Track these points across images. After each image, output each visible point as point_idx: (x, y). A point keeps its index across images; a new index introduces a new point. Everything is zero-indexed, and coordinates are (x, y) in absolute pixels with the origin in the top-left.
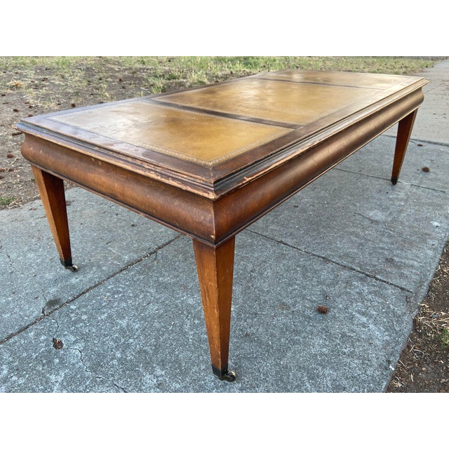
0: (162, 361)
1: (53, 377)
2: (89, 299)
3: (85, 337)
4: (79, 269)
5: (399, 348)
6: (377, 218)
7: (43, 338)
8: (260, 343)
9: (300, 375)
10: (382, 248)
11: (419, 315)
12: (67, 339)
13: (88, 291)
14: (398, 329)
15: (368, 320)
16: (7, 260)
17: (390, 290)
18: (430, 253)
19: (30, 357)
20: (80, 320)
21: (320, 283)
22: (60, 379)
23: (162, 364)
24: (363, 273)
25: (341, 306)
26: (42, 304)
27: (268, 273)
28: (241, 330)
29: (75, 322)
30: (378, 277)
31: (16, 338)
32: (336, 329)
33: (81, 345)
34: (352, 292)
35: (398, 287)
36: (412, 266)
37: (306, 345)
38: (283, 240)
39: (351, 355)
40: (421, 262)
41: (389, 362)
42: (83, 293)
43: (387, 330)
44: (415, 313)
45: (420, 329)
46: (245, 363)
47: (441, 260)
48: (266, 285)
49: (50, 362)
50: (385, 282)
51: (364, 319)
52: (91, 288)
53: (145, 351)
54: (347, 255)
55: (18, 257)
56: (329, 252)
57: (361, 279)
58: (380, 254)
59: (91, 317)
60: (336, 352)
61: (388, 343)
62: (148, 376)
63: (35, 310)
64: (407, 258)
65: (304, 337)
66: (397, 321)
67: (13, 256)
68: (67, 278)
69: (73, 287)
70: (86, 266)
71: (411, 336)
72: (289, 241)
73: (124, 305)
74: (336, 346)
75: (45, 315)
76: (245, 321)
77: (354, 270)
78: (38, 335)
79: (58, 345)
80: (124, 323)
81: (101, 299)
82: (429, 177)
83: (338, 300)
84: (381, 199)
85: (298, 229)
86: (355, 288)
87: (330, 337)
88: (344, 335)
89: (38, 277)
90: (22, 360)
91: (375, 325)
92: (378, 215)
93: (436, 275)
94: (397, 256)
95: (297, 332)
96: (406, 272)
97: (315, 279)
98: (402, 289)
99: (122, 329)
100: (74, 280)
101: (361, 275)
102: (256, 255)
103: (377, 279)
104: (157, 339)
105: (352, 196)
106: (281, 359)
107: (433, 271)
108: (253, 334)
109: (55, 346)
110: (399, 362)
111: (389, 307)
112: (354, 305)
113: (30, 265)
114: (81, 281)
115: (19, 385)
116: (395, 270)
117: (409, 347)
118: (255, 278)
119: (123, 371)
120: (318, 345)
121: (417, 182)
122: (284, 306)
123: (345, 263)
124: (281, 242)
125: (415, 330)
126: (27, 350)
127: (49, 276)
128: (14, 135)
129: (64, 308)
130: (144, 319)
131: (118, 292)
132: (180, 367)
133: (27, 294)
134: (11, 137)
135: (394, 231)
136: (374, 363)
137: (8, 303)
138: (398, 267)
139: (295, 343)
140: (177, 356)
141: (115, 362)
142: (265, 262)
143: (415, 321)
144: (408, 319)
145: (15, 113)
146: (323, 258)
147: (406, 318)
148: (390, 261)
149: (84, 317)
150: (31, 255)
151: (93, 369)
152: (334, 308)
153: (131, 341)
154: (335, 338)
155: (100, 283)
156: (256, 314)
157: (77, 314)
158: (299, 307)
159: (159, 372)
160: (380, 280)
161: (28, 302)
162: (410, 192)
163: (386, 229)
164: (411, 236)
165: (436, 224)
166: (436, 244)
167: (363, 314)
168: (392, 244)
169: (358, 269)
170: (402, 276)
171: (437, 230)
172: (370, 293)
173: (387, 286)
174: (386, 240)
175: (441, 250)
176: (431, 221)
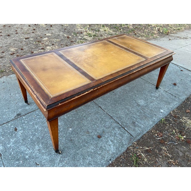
0: (43, 142)
1: (11, 140)
2: (29, 116)
3: (24, 129)
4: (30, 104)
5: (117, 156)
6: (140, 104)
7: (12, 126)
8: (74, 143)
9: (80, 157)
10: (134, 117)
11: (131, 146)
12: (19, 128)
13: (30, 112)
14: (120, 149)
15: (112, 144)
16: (10, 95)
17: (127, 135)
18: (151, 123)
19: (7, 132)
20: (24, 123)
21: (104, 126)
22: (13, 141)
23: (42, 143)
24: (121, 126)
25: (106, 137)
26: (15, 114)
27: (89, 119)
28: (70, 138)
29: (23, 123)
30: (126, 128)
31: (5, 124)
32: (100, 144)
33: (22, 132)
34: (113, 132)
35: (130, 134)
36: (140, 127)
37: (88, 147)
38: (101, 106)
39: (100, 154)
40: (145, 126)
41: (110, 160)
42: (29, 113)
43: (116, 149)
44: (130, 145)
45: (128, 151)
46: (66, 149)
47: (154, 127)
48: (86, 123)
49: (12, 135)
50: (127, 131)
51: (111, 143)
52: (31, 112)
53: (39, 138)
54: (120, 117)
55: (13, 95)
56: (114, 115)
57: (119, 128)
58: (132, 119)
59: (28, 122)
60: (95, 153)
61: (114, 153)
62: (37, 146)
63: (13, 116)
64: (141, 123)
65: (89, 145)
66: (121, 147)
67: (12, 94)
68: (25, 106)
69: (26, 110)
70: (33, 103)
71: (123, 153)
72: (103, 107)
73: (39, 120)
74: (97, 150)
75: (15, 118)
76: (73, 135)
77: (119, 124)
78: (11, 125)
79: (16, 130)
80: (36, 127)
81: (33, 117)
82: (175, 88)
83: (107, 134)
84: (148, 95)
85: (109, 102)
86: (115, 131)
87: (97, 147)
88: (101, 147)
89: (17, 104)
90: (5, 132)
91: (113, 146)
92: (142, 102)
93: (148, 132)
94: (137, 122)
95: (87, 143)
96: (137, 129)
97: (103, 124)
98: (131, 135)
99: (35, 129)
100: (27, 108)
101: (120, 126)
102: (89, 110)
103: (125, 129)
104: (44, 134)
105: (137, 91)
106: (77, 151)
107: (147, 131)
108: (73, 140)
109: (15, 130)
110: (114, 161)
111: (122, 141)
112: (111, 137)
113: (16, 99)
114: (29, 108)
115: (2, 140)
116: (133, 127)
117: (121, 157)
118: (84, 119)
119: (31, 143)
120: (91, 149)
121: (168, 89)
122: (88, 132)
123: (117, 120)
124: (100, 107)
125: (126, 151)
126: (7, 129)
127: (20, 104)
128: (26, 38)
129: (21, 118)
130: (43, 127)
131: (39, 115)
132: (47, 146)
133: (12, 110)
134: (24, 40)
135: (143, 111)
136: (105, 159)
137: (6, 112)
138: (135, 126)
139: (85, 146)
140: (48, 142)
141: (29, 139)
142: (90, 114)
143: (128, 148)
145: (29, 27)
146: (111, 117)
147: (125, 146)
148: (134, 123)
149: (26, 122)
150: (17, 95)
151: (23, 140)
152: (104, 137)
153: (37, 133)
154: (98, 147)
155: (35, 111)
156: (78, 133)
157: (24, 120)
158: (93, 134)
159: (40, 146)
160: (125, 130)
161: (12, 113)
162: (162, 94)
163: (141, 109)
164: (149, 114)
165: (162, 111)
166: (156, 120)
167: (112, 141)
168: (139, 116)
169: (121, 124)
170: (134, 130)
171: (161, 114)
172: (119, 134)
173: (126, 133)
174: (138, 114)
175: (156, 122)
176: (161, 109)
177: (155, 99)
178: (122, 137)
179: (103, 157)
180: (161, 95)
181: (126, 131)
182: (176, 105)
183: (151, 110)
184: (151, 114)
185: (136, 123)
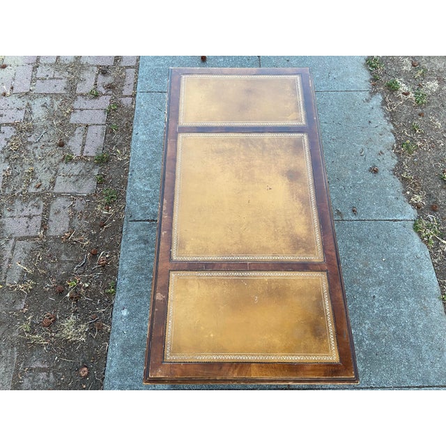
5: (129, 183)
11: (124, 208)
17: (139, 216)
30: (148, 223)
40: (129, 251)
47: (118, 265)
51: (146, 189)
57: (155, 216)
58: (153, 246)
60: (150, 166)
61: (134, 183)
88: (151, 176)
91: (141, 188)
94: (143, 249)
98: (135, 221)
103: (148, 221)
107: (122, 249)
110: (128, 177)
111: (138, 203)
116: (141, 234)
117: (125, 188)
125: (125, 198)
136: (136, 170)
144: (128, 201)
148: (146, 242)
164: (139, 281)
165: (125, 313)
166: (123, 282)
167: (147, 192)
168: (149, 261)
170: (137, 231)
171: (123, 303)
172: (149, 207)
173: (142, 218)
175: (119, 277)
176: (128, 316)
178: (142, 208)
179: (140, 170)
181: (144, 219)
182: (112, 361)
183: (142, 295)
184: (136, 285)
185: (143, 246)
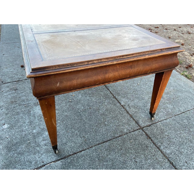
10: (22, 93)
17: (9, 81)
25: (19, 70)
36: (6, 92)
39: (9, 64)
40: (4, 96)
51: (11, 71)
57: (20, 79)
60: (12, 63)
65: (21, 62)
77: (25, 80)
86: (20, 76)
96: (8, 89)
98: (5, 83)
101: (21, 80)
103: (15, 81)
116: (12, 87)
120: (17, 62)
135: (24, 104)
138: (11, 89)
154: (15, 65)
162: (39, 152)
163: (28, 104)
164: (14, 108)
165: (6, 126)
169: (23, 81)
170: (8, 87)
171: (3, 122)
172: (14, 77)
174: (24, 98)
176: (9, 128)
177: (34, 131)
178: (10, 78)
180: (38, 149)
181: (12, 81)
183: (18, 114)
184: (13, 110)
185: (14, 92)
